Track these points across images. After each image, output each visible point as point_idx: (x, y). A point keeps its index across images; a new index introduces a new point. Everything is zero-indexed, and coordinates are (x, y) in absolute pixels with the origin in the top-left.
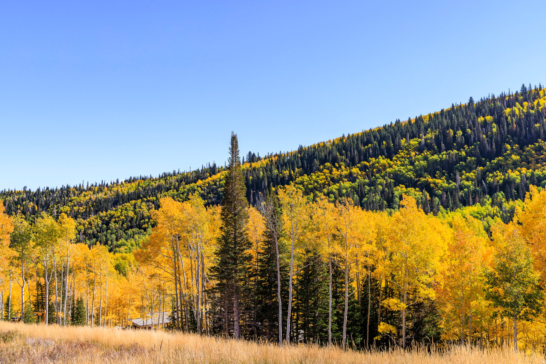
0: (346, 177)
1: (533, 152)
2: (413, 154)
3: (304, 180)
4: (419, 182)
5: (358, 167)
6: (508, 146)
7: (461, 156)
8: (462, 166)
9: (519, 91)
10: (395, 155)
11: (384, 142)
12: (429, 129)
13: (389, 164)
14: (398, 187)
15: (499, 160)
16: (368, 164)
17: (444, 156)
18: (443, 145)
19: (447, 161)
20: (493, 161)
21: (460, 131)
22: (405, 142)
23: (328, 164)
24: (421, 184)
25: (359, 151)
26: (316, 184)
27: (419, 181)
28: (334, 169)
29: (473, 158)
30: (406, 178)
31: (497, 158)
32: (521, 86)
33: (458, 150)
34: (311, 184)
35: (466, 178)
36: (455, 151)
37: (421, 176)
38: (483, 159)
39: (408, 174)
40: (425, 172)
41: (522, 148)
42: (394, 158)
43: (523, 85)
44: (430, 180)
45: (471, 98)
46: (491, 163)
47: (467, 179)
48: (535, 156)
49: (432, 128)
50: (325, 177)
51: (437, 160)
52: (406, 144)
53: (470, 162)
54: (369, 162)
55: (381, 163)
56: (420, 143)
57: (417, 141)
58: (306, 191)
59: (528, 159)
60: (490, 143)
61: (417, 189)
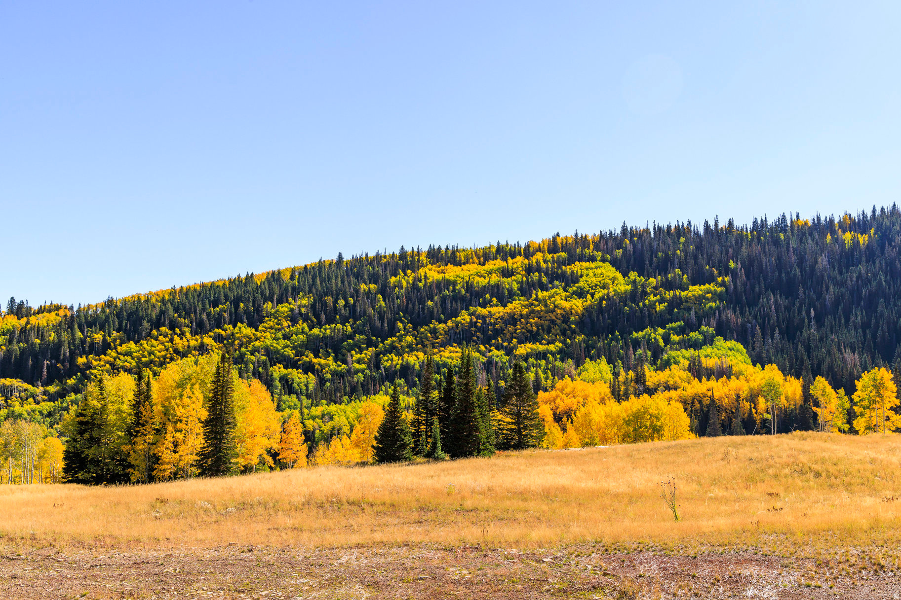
0: (195, 348)
1: (429, 335)
2: (285, 324)
3: (132, 350)
4: (300, 362)
5: (210, 337)
6: (400, 325)
7: (346, 332)
8: (349, 344)
9: (397, 253)
10: (261, 324)
11: (242, 305)
12: (301, 293)
13: (254, 334)
14: (275, 367)
15: (393, 342)
16: (223, 333)
17: (328, 331)
18: (323, 317)
19: (331, 338)
20: (386, 342)
21: (342, 301)
22: (273, 308)
23: (163, 329)
24: (303, 365)
25: (209, 315)
26: (152, 357)
27: (299, 360)
28: (176, 337)
29: (363, 337)
30: (283, 355)
31: (390, 339)
32: (400, 248)
33: (343, 324)
34: (144, 356)
35: (357, 360)
36: (339, 326)
37: (302, 354)
38: (374, 338)
39: (285, 351)
40: (306, 349)
41: (415, 328)
42: (260, 328)
43: (402, 247)
44: (315, 360)
45: (340, 254)
46: (383, 344)
47: (359, 361)
48: (431, 339)
49: (305, 292)
50: (163, 347)
51: (319, 335)
52: (273, 310)
53: (359, 341)
54: (225, 330)
55: (244, 333)
56: (292, 310)
57: (287, 307)
58: (138, 365)
59: (422, 342)
60: (381, 318)
61: (300, 371)
